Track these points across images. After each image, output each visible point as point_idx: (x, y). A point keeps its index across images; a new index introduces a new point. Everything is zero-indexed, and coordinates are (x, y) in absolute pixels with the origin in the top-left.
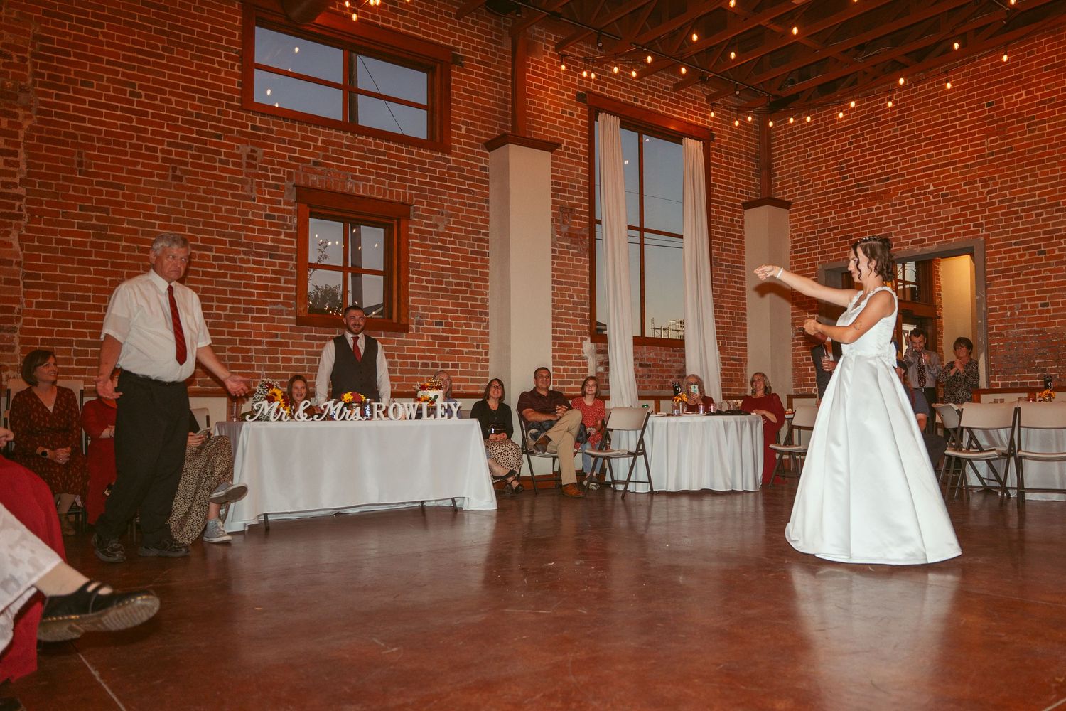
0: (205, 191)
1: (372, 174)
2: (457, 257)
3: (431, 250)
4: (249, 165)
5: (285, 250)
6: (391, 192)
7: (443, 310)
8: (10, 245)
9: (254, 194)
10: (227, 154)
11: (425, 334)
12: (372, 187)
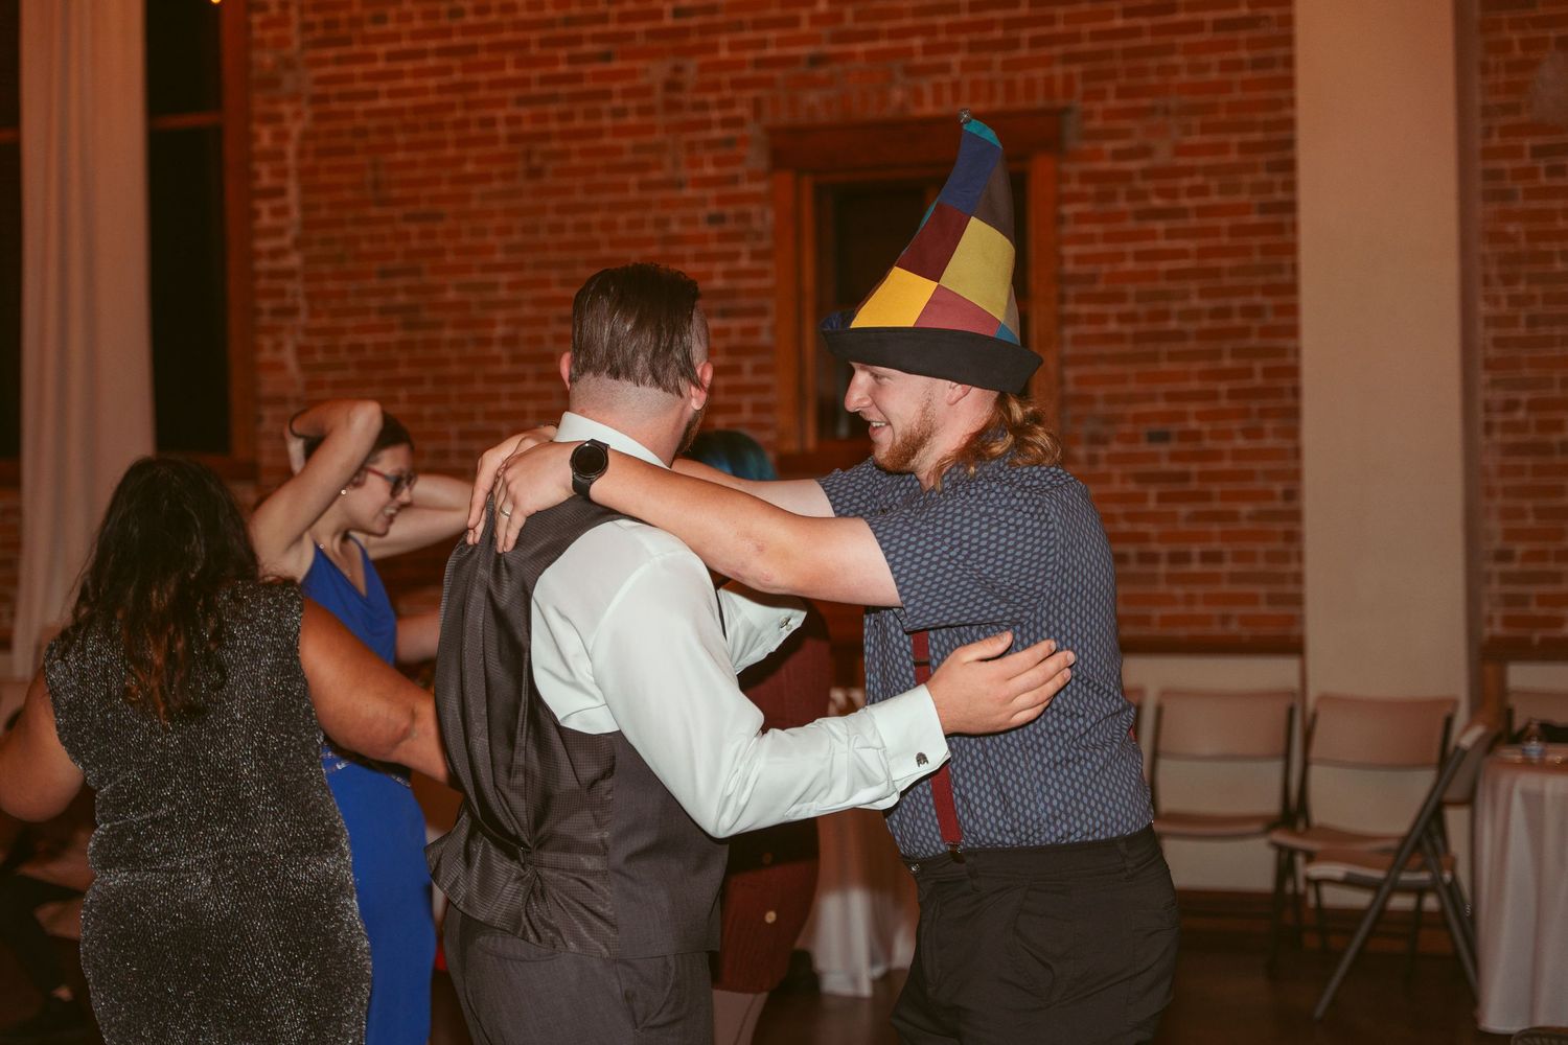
0: (589, 189)
1: (952, 48)
2: (1215, 232)
3: (1131, 225)
4: (672, 106)
5: (752, 293)
6: (1010, 87)
7: (1171, 397)
8: (280, 367)
9: (684, 173)
10: (626, 93)
11: (1117, 471)
12: (956, 86)
